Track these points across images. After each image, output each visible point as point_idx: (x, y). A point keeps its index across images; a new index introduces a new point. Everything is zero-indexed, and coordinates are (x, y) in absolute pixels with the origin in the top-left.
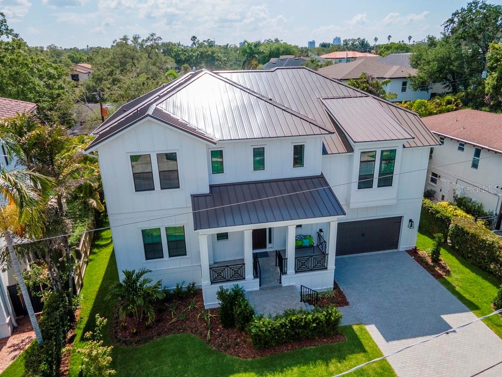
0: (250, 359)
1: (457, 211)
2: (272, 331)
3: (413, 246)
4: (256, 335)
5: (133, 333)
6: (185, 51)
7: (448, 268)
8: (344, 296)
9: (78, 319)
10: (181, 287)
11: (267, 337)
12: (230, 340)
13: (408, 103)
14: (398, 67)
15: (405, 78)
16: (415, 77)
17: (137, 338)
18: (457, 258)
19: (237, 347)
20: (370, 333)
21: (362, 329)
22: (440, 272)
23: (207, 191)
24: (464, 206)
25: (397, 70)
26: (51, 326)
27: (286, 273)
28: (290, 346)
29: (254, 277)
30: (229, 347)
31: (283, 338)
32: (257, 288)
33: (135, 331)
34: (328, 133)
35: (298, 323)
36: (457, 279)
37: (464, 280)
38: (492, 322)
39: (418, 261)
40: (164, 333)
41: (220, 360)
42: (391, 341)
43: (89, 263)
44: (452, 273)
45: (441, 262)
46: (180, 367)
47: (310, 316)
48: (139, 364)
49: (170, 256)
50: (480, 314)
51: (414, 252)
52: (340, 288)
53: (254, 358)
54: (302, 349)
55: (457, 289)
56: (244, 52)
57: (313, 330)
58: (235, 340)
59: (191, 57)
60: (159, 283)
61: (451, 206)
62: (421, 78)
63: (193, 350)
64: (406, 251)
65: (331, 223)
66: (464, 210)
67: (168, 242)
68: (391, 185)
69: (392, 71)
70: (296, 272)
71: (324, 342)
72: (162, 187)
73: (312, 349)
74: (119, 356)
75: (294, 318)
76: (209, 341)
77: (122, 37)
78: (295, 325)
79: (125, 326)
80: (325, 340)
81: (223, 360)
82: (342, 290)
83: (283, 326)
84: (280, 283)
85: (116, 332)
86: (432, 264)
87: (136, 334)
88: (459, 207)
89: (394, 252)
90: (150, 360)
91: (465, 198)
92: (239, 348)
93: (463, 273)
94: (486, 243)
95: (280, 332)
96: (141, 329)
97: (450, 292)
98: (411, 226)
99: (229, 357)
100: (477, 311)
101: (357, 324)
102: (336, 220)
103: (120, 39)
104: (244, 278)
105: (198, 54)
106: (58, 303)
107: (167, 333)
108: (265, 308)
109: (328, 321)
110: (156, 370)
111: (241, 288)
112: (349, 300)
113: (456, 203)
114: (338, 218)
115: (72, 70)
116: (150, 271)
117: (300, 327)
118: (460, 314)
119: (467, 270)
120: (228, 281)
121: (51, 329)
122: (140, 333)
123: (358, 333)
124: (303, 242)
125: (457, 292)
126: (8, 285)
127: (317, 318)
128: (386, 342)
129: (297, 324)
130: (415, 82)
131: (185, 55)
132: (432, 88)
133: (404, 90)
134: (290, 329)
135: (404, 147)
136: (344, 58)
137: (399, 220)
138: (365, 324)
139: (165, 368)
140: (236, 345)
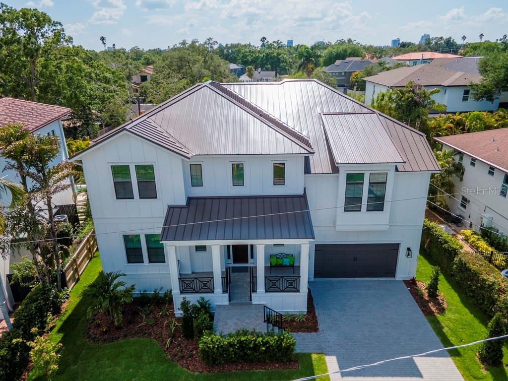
0: (196, 373)
1: (479, 242)
2: (220, 349)
3: (411, 276)
4: (203, 351)
5: (103, 331)
6: (253, 52)
7: (445, 306)
8: (316, 321)
9: (63, 310)
10: (158, 293)
11: (214, 354)
12: (186, 351)
13: (463, 115)
14: (462, 73)
15: (466, 86)
16: (477, 85)
17: (106, 337)
18: (460, 296)
19: (190, 359)
20: (328, 365)
21: (320, 359)
22: (433, 309)
23: (183, 202)
24: (489, 237)
25: (460, 77)
26: (24, 316)
27: (256, 291)
28: (240, 365)
29: (223, 292)
30: (183, 357)
31: (232, 358)
32: (226, 303)
33: (104, 330)
34: (307, 152)
35: (248, 345)
36: (449, 319)
37: (457, 321)
38: (469, 373)
39: (412, 294)
40: (130, 335)
41: (170, 369)
42: (347, 376)
43: (92, 260)
44: (446, 311)
45: (439, 298)
46: (131, 370)
47: (260, 339)
48: (97, 361)
49: (150, 262)
50: (459, 361)
51: (411, 283)
52: (316, 312)
53: (202, 372)
54: (251, 371)
55: (445, 330)
56: (301, 55)
57: (263, 353)
58: (191, 351)
59: (257, 58)
60: (133, 288)
61: (475, 236)
62: (484, 87)
63: (149, 356)
64: (404, 281)
65: (302, 245)
66: (488, 242)
67: (149, 249)
68: (383, 210)
69: (455, 78)
70: (266, 291)
71: (275, 366)
72: (141, 197)
73: (261, 372)
74: (84, 352)
75: (243, 339)
76: (167, 349)
77: (181, 42)
78: (244, 345)
79: (99, 324)
80: (277, 365)
81: (173, 370)
82: (317, 314)
83: (231, 345)
84: (251, 300)
85: (89, 328)
86: (427, 299)
87: (106, 332)
88: (483, 237)
89: (390, 281)
90: (108, 360)
91: (491, 228)
92: (192, 360)
93: (459, 313)
94: (485, 284)
95: (228, 350)
96: (112, 329)
97: (434, 333)
98: (408, 255)
99: (179, 367)
100: (458, 358)
101: (317, 354)
102: (308, 243)
103: (180, 44)
104: (213, 292)
105: (264, 55)
106: (38, 296)
107: (133, 335)
108: (226, 324)
109: (279, 346)
110: (109, 371)
111: (207, 302)
112: (320, 327)
113: (480, 233)
114: (309, 242)
115: (141, 71)
116: (125, 275)
117: (250, 349)
118: (436, 358)
119: (467, 310)
120: (197, 292)
121: (22, 320)
122: (110, 332)
123: (314, 363)
124: (283, 262)
125: (444, 334)
126: (8, 274)
127: (267, 342)
128: (341, 377)
129: (246, 345)
130: (477, 91)
131: (252, 56)
132: (497, 98)
133: (465, 99)
134: (238, 349)
135: (397, 170)
136: (419, 60)
137: (395, 247)
138: (326, 355)
139: (119, 370)
140: (190, 357)
